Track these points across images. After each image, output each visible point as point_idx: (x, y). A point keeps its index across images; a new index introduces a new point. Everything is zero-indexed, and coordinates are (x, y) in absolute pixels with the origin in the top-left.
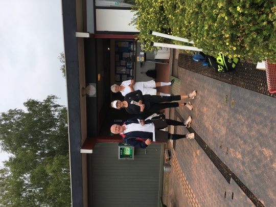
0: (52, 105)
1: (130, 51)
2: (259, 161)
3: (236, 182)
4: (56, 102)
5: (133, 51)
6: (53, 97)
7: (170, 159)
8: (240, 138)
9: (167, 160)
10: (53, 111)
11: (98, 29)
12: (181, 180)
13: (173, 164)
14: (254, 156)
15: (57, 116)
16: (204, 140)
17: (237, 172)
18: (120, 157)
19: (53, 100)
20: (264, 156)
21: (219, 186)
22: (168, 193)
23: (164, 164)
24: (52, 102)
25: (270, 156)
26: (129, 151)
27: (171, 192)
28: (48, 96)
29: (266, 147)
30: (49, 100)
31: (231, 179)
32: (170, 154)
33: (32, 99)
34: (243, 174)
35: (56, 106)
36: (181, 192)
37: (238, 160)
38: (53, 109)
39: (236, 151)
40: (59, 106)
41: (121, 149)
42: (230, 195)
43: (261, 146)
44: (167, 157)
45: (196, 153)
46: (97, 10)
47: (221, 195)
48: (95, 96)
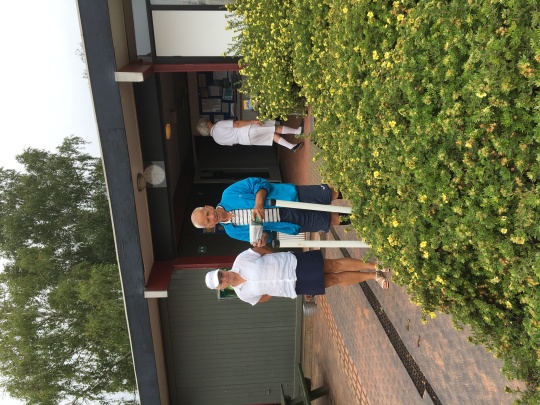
0: (74, 156)
2: (475, 390)
3: (433, 400)
4: (83, 150)
6: (76, 140)
8: (443, 332)
10: (77, 168)
12: (334, 339)
13: (320, 304)
14: (465, 377)
15: (89, 178)
16: (377, 296)
17: (434, 385)
18: (222, 296)
19: (75, 146)
20: (484, 387)
21: (404, 391)
22: (311, 347)
23: (303, 302)
24: (74, 151)
25: (494, 393)
27: (318, 348)
28: (66, 139)
29: (487, 374)
30: (67, 146)
31: (425, 393)
33: (33, 147)
34: (445, 395)
35: (83, 159)
36: (336, 360)
37: (437, 366)
38: (77, 164)
39: (433, 350)
40: (90, 158)
43: (479, 368)
45: (362, 311)
48: (165, 186)
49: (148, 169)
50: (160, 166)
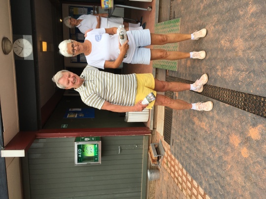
12: (186, 192)
26: (93, 151)
41: (79, 147)
48: (32, 59)
49: (16, 42)
50: (28, 40)
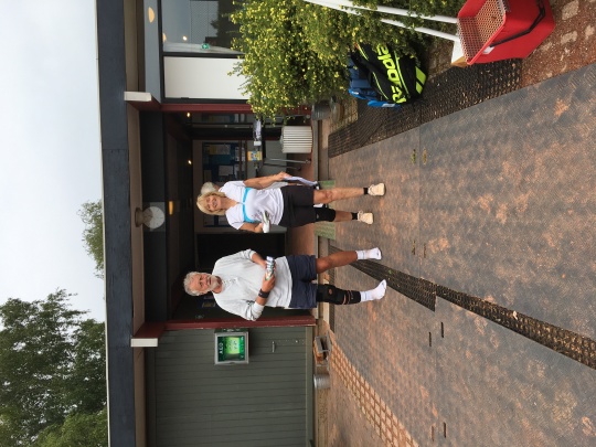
0: (60, 312)
1: (233, 163)
2: (476, 226)
3: (445, 298)
4: (69, 304)
5: (240, 163)
7: (325, 353)
8: (442, 208)
9: (319, 358)
11: (168, 95)
13: (331, 366)
15: (73, 337)
17: (444, 279)
18: (220, 360)
20: (482, 211)
21: (418, 330)
22: (326, 443)
23: (314, 373)
24: (60, 308)
25: (491, 204)
26: (238, 346)
27: (333, 434)
29: (483, 193)
31: (437, 299)
32: (324, 345)
34: (454, 272)
35: (69, 314)
37: (443, 252)
38: (62, 319)
39: (438, 240)
40: (77, 313)
41: (220, 339)
42: (438, 332)
43: (476, 198)
44: (318, 351)
46: (166, 59)
47: (424, 348)
48: (164, 230)
49: (147, 210)
50: (160, 208)
